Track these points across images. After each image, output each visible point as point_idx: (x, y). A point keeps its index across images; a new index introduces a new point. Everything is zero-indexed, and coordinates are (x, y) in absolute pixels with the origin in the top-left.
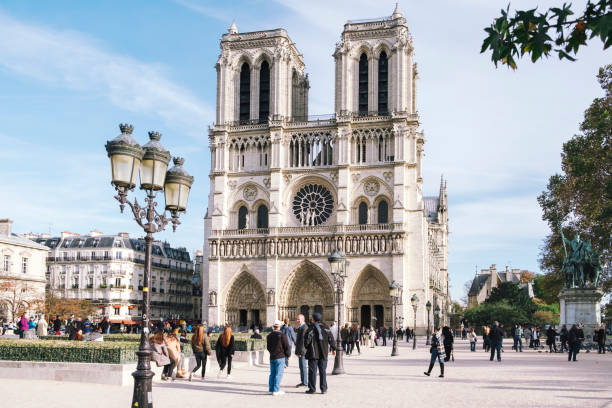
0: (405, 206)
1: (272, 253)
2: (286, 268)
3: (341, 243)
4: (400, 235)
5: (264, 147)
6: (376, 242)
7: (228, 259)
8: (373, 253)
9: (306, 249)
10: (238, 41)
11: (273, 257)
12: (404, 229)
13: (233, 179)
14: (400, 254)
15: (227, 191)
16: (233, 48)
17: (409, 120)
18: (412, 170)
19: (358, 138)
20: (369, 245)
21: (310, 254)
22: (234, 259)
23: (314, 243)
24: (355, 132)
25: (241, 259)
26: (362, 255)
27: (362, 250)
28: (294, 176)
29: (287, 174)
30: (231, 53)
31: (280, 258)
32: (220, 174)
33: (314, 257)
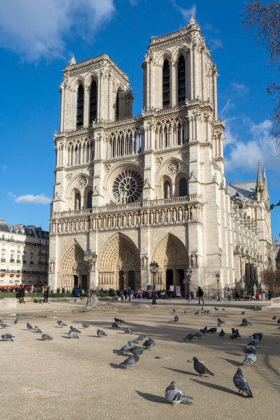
0: (199, 180)
1: (94, 228)
2: (105, 240)
3: (145, 215)
4: (195, 205)
5: (91, 145)
6: (175, 213)
7: (64, 235)
8: (172, 223)
9: (119, 223)
10: (74, 69)
11: (95, 231)
12: (198, 200)
13: (69, 173)
14: (196, 222)
15: (65, 182)
16: (71, 76)
17: (202, 106)
18: (206, 148)
19: (161, 129)
20: (169, 216)
21: (122, 227)
22: (68, 235)
23: (125, 218)
24: (159, 124)
25: (72, 234)
26: (163, 225)
27: (163, 221)
28: (112, 165)
29: (107, 164)
30: (70, 79)
31: (100, 231)
32: (60, 169)
33: (125, 229)
